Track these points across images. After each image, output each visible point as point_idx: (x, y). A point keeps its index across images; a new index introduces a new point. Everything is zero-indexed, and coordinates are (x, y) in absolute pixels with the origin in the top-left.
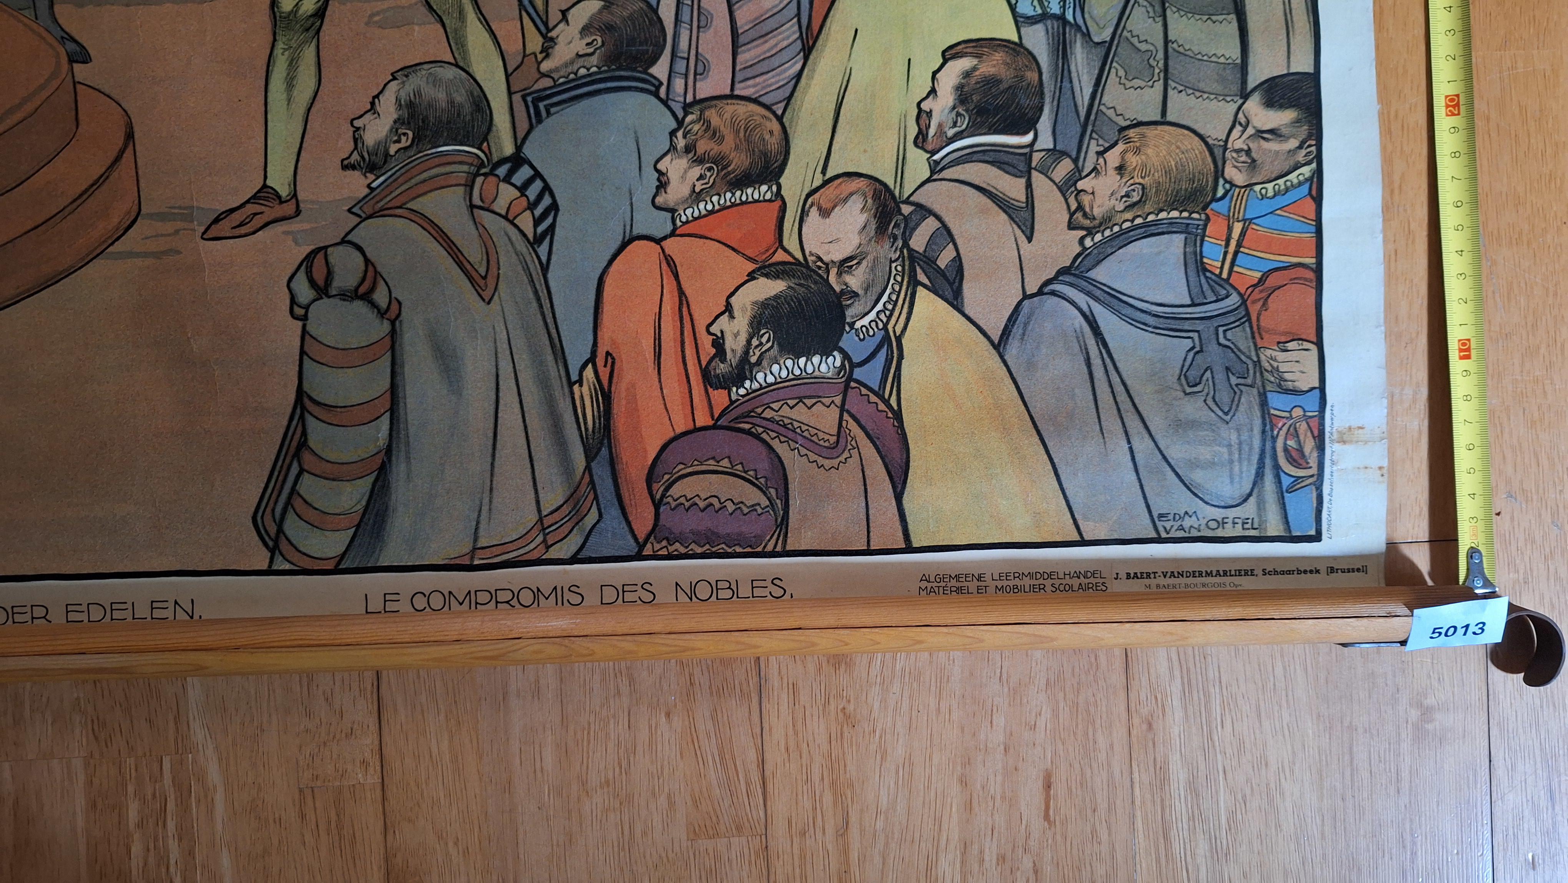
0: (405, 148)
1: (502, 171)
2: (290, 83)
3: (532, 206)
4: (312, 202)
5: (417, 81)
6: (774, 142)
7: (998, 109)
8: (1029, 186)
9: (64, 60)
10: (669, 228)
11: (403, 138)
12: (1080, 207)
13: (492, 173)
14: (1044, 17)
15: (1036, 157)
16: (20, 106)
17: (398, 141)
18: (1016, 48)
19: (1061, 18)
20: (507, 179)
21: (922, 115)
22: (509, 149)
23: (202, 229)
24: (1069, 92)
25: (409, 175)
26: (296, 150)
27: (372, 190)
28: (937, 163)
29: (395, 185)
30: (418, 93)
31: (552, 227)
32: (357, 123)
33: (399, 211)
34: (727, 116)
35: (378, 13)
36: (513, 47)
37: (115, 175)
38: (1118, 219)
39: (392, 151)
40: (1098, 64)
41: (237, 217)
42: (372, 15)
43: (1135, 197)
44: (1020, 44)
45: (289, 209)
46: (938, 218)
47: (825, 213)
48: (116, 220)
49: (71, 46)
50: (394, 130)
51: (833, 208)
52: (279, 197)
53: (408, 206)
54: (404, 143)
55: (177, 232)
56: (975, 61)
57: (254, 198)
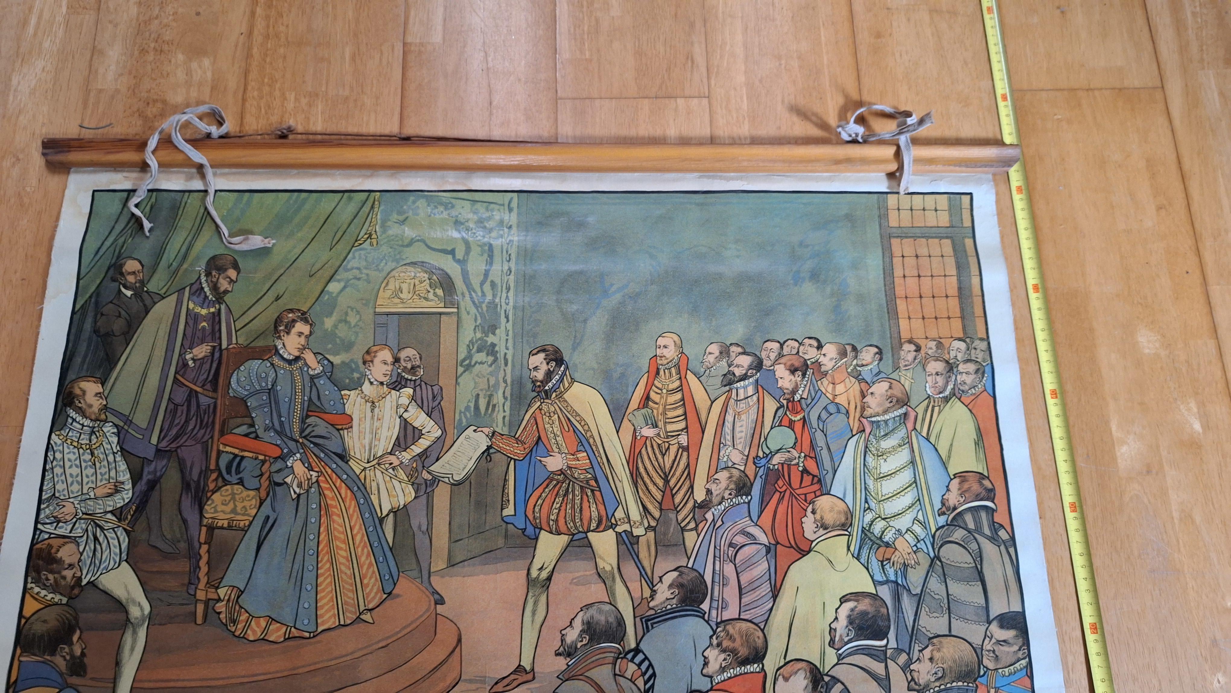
0: (585, 645)
1: (630, 656)
2: (534, 613)
3: (644, 674)
4: (542, 673)
5: (592, 611)
6: (760, 642)
7: (869, 627)
8: (886, 667)
9: (433, 603)
10: (709, 686)
11: (584, 640)
12: (913, 679)
13: (624, 657)
14: (887, 582)
15: (889, 652)
16: (410, 624)
17: (582, 641)
18: (875, 597)
19: (896, 582)
20: (632, 660)
21: (832, 631)
22: (633, 645)
23: (489, 688)
24: (902, 619)
25: (586, 659)
26: (535, 646)
27: (569, 666)
28: (840, 655)
29: (580, 663)
30: (592, 617)
31: (653, 684)
32: (563, 632)
33: (581, 677)
34: (737, 628)
35: (575, 579)
36: (637, 595)
37: (451, 660)
38: (932, 685)
39: (579, 646)
40: (915, 605)
41: (506, 682)
42: (573, 579)
43: (940, 675)
44: (877, 595)
45: (530, 676)
46: (843, 684)
47: (786, 679)
48: (448, 682)
49: (437, 596)
50: (580, 635)
51: (791, 676)
52: (526, 671)
53: (585, 674)
54: (584, 643)
55: (477, 689)
56: (856, 603)
57: (515, 672)
